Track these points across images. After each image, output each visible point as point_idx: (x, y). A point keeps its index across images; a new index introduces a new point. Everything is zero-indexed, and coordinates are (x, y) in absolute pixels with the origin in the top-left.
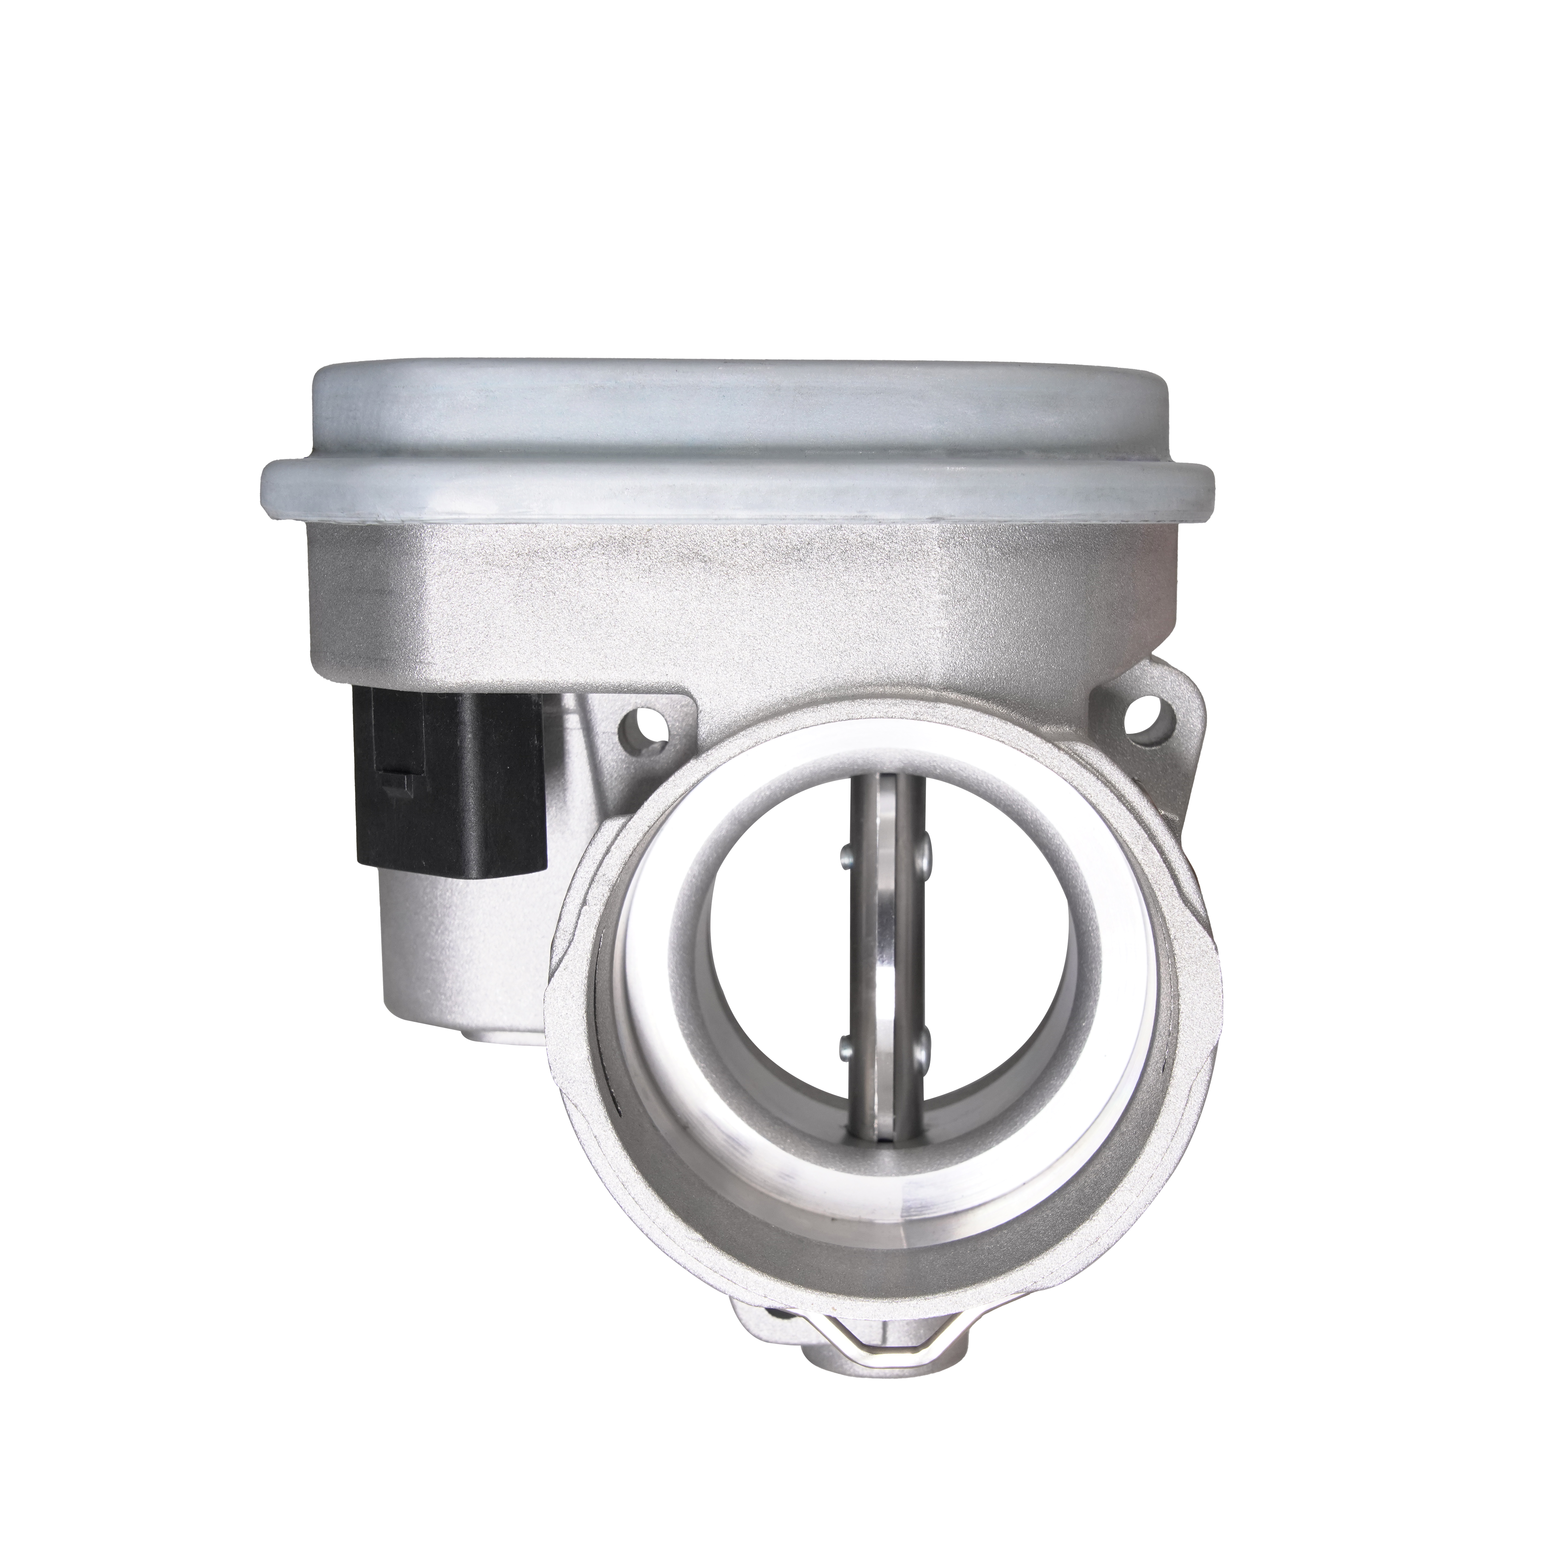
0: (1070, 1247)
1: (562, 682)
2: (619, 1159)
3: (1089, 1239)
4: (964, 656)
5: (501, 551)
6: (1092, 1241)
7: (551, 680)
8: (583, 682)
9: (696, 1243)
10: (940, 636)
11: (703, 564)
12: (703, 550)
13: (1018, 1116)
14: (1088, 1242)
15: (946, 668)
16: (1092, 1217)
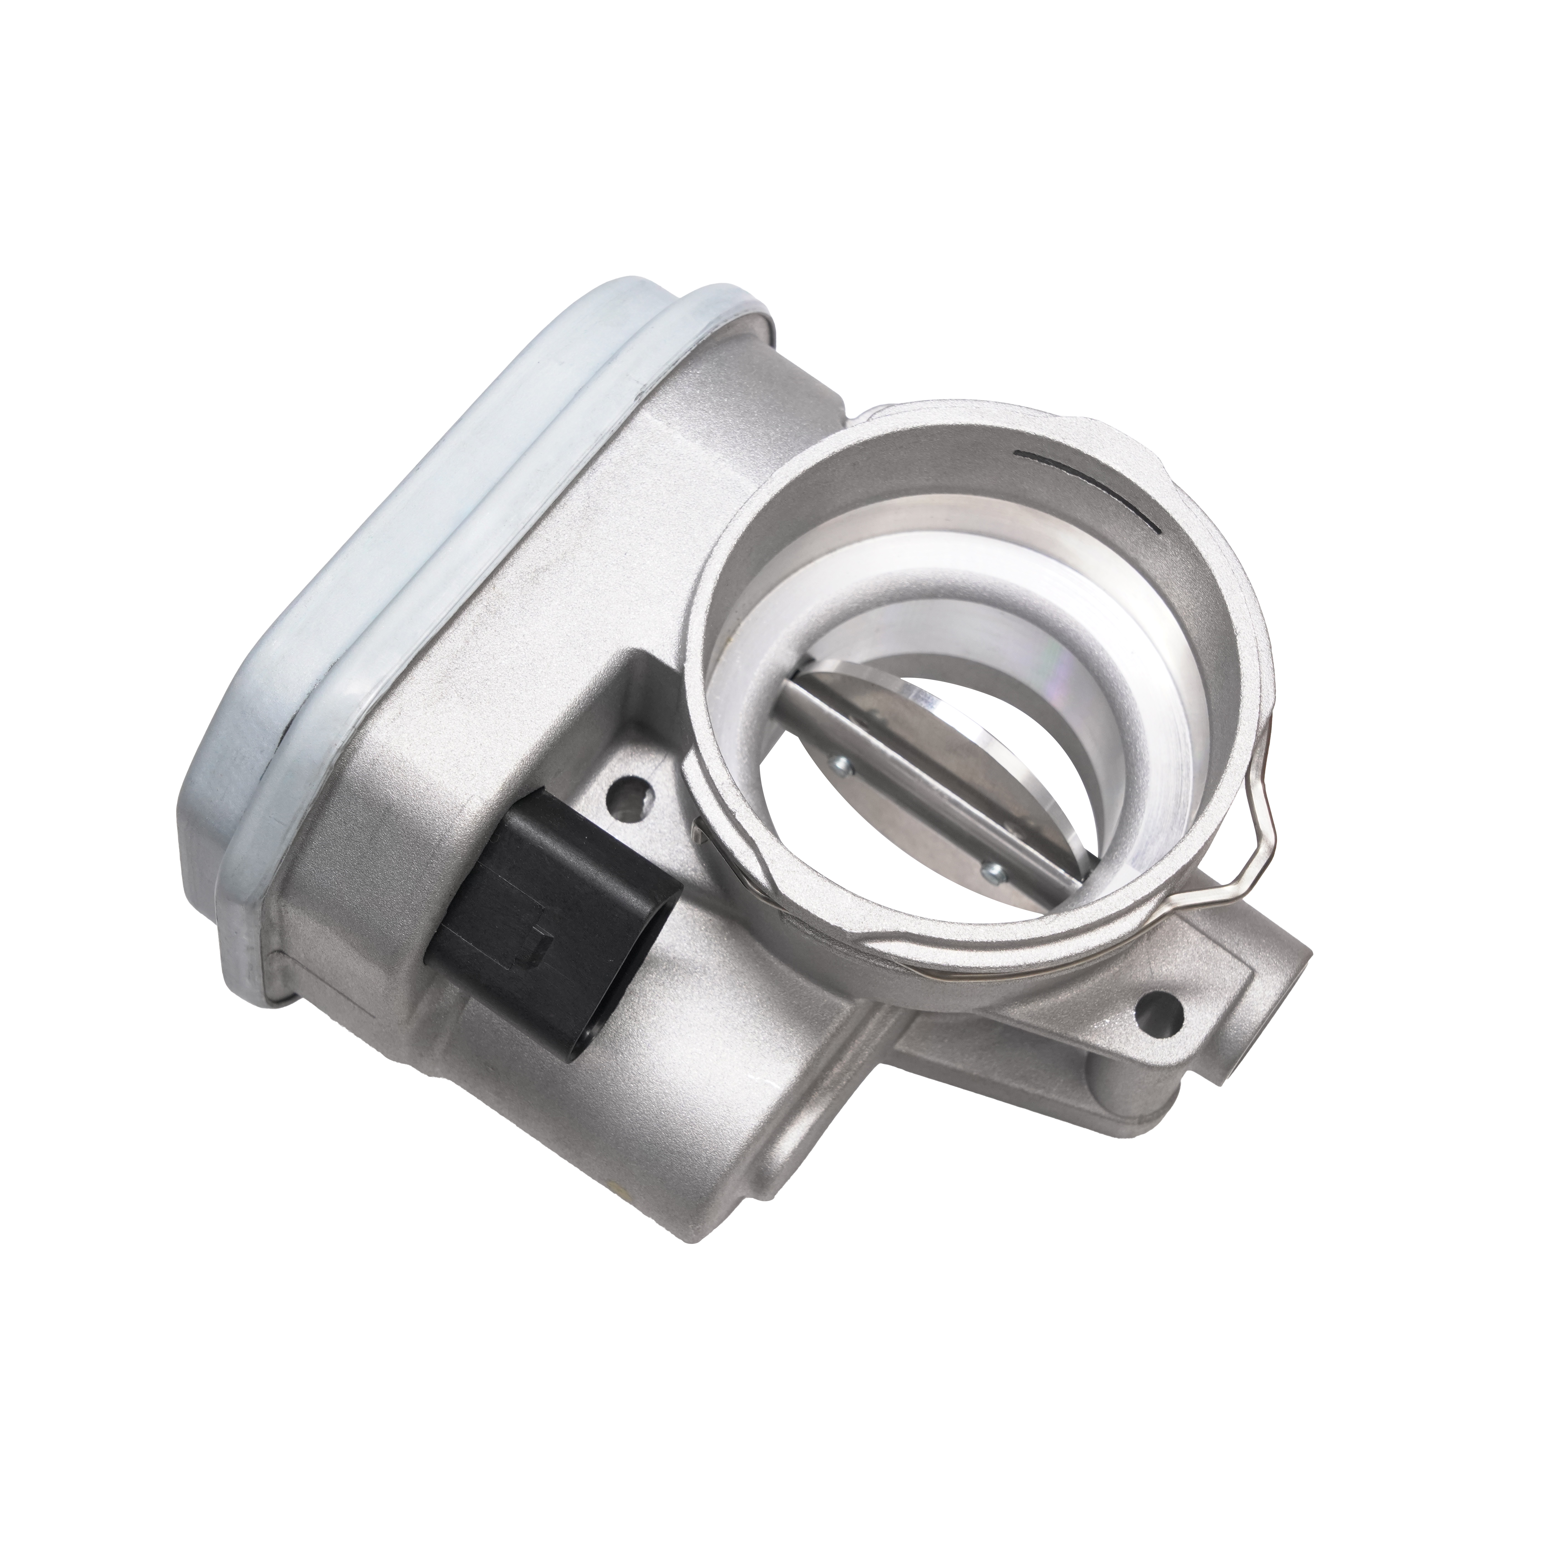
0: (1249, 662)
1: (556, 723)
2: (949, 929)
3: (1252, 645)
4: (751, 460)
5: (427, 691)
6: (1255, 644)
7: (548, 728)
8: (567, 710)
9: (1056, 921)
10: (724, 463)
11: (547, 572)
12: (537, 565)
13: (1136, 749)
14: (1253, 648)
15: (751, 476)
16: (1236, 632)
